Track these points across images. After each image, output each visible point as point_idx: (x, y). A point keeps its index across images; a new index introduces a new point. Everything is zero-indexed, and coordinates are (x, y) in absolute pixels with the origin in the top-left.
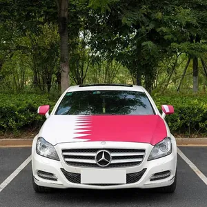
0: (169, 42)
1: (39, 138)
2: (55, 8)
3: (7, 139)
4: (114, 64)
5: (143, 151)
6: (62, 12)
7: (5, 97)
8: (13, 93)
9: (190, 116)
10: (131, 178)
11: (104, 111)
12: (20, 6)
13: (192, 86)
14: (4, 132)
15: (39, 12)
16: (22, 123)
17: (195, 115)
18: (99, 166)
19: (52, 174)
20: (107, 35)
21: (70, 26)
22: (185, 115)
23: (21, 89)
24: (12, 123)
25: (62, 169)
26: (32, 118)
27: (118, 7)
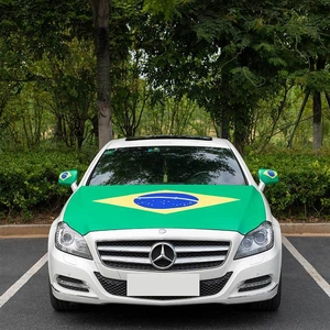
0: (274, 70)
1: (60, 223)
2: (89, 13)
3: (11, 226)
5: (227, 243)
6: (100, 20)
7: (8, 158)
8: (21, 150)
9: (306, 188)
10: (208, 287)
11: (165, 180)
13: (311, 140)
14: (6, 214)
15: (63, 21)
16: (35, 199)
17: (314, 186)
18: (155, 268)
19: (80, 282)
20: (172, 57)
21: (113, 43)
23: (35, 143)
24: (19, 199)
25: (97, 274)
26: (51, 191)
27: (191, 11)
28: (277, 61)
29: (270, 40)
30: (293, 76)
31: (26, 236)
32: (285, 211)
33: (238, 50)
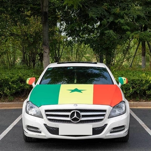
0: (124, 31)
1: (28, 102)
2: (39, 5)
3: (4, 103)
4: (82, 47)
5: (105, 111)
6: (44, 8)
7: (1, 72)
9: (139, 86)
10: (96, 131)
11: (75, 82)
12: (13, 3)
13: (141, 64)
14: (1, 97)
15: (27, 8)
16: (14, 91)
17: (143, 85)
18: (72, 122)
19: (37, 128)
20: (78, 25)
21: (50, 18)
22: (135, 85)
23: (13, 65)
24: (7, 91)
25: (45, 125)
26: (22, 87)
27: (86, 4)
28: (126, 27)
29: (123, 18)
30: (133, 34)
31: (10, 108)
32: (130, 97)
33: (108, 22)
